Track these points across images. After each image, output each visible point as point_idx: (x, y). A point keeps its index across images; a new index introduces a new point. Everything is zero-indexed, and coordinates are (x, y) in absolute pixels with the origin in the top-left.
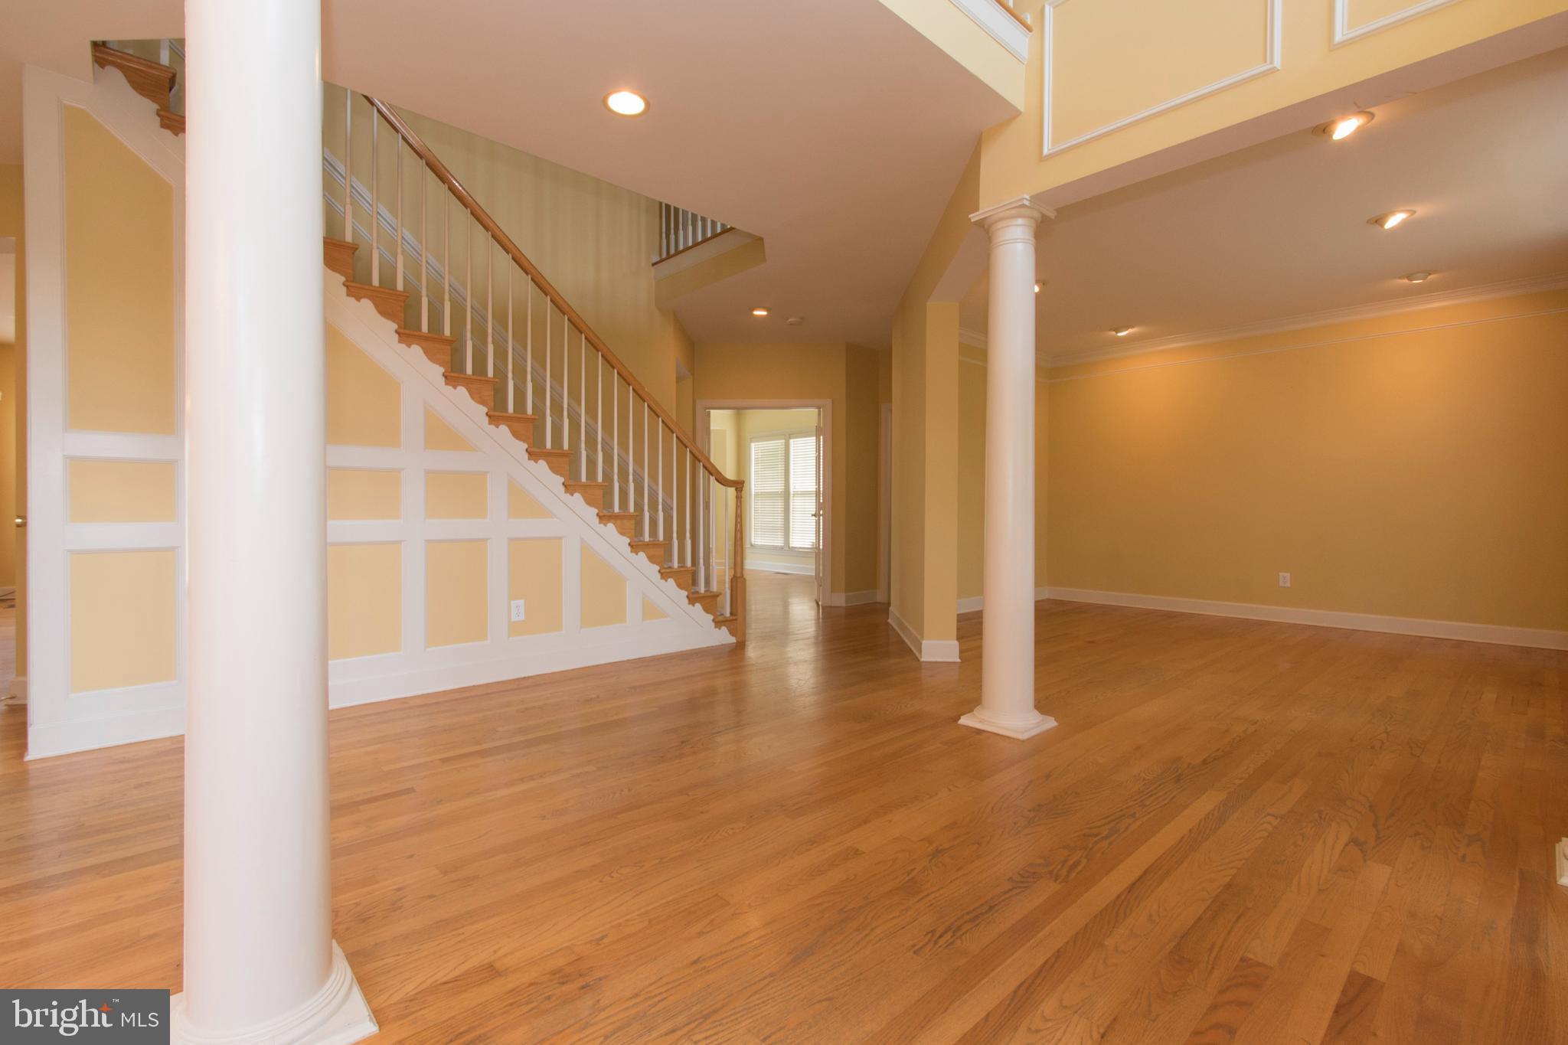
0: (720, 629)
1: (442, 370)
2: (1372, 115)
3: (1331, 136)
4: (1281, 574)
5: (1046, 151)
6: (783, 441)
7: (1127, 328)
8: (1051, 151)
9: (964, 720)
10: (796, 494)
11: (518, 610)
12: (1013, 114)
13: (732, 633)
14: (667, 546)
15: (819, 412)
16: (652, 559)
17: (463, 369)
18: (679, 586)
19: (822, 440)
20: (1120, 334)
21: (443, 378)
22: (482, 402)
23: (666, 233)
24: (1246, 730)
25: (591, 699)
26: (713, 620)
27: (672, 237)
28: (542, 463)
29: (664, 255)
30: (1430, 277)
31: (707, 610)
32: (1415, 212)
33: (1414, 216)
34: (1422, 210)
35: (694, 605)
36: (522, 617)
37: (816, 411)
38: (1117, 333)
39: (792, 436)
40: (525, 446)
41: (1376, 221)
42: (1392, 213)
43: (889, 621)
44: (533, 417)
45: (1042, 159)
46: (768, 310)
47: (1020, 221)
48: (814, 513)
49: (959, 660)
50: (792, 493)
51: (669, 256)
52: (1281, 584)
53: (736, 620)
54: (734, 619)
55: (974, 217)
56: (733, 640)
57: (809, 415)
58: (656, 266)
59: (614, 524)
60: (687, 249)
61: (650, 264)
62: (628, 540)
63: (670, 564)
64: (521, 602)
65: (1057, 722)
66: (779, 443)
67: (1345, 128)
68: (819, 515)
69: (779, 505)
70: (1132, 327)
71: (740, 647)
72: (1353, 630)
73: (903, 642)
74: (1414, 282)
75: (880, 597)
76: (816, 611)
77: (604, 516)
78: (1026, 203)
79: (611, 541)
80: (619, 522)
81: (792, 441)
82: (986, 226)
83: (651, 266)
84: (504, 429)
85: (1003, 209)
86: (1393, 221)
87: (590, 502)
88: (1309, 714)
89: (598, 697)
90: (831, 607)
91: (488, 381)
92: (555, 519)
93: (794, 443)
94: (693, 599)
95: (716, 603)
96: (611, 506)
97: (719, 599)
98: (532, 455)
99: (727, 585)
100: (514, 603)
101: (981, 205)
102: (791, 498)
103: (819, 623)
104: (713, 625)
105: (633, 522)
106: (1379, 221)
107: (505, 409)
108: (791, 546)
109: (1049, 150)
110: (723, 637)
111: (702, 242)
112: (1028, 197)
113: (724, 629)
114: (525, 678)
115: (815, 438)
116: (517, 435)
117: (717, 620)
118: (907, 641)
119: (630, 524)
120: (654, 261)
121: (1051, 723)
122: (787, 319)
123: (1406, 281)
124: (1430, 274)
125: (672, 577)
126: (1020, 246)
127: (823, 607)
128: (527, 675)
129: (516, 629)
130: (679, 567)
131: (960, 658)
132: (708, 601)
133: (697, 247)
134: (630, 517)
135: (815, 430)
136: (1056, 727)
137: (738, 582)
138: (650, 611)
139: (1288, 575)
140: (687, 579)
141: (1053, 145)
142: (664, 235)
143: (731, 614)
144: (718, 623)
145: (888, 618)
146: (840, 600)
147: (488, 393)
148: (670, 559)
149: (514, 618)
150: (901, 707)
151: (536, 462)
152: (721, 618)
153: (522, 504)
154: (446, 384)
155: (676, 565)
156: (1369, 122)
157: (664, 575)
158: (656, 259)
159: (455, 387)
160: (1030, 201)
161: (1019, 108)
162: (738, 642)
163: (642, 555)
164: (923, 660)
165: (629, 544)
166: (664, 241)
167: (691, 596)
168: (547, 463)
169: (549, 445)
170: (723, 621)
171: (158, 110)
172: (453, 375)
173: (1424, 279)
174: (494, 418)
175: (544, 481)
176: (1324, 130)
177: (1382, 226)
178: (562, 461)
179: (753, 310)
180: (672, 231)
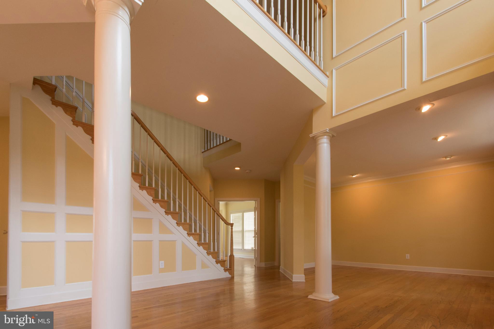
0: (226, 272)
1: (139, 185)
2: (434, 104)
3: (421, 111)
4: (406, 255)
5: (334, 115)
6: (242, 213)
7: (355, 174)
8: (335, 115)
9: (310, 297)
10: (246, 231)
11: (162, 264)
12: (323, 103)
13: (230, 274)
14: (209, 244)
15: (256, 202)
16: (204, 248)
17: (145, 184)
18: (213, 257)
19: (256, 213)
20: (354, 176)
21: (139, 187)
22: (151, 195)
23: (207, 142)
24: (398, 299)
25: (188, 292)
26: (224, 269)
27: (209, 143)
28: (170, 216)
29: (206, 149)
30: (452, 157)
31: (222, 266)
32: (447, 136)
33: (447, 137)
34: (449, 135)
35: (218, 264)
36: (163, 267)
37: (254, 202)
38: (352, 176)
39: (245, 212)
40: (164, 210)
41: (435, 139)
42: (440, 136)
43: (280, 271)
44: (167, 201)
45: (332, 117)
46: (240, 168)
47: (325, 137)
48: (254, 236)
49: (305, 281)
50: (245, 231)
51: (208, 150)
52: (407, 258)
53: (231, 269)
54: (230, 269)
55: (311, 136)
56: (230, 276)
57: (252, 204)
58: (203, 153)
59: (192, 237)
60: (214, 147)
61: (201, 152)
62: (197, 242)
63: (210, 251)
64: (163, 262)
65: (339, 297)
66: (240, 214)
67: (426, 108)
68: (256, 237)
69: (240, 235)
70: (357, 174)
71: (232, 278)
72: (430, 272)
73: (286, 276)
74: (447, 159)
75: (276, 264)
76: (255, 268)
77: (189, 234)
78: (328, 131)
79: (192, 242)
80: (194, 236)
81: (244, 213)
82: (315, 139)
83: (202, 153)
84: (158, 204)
85: (320, 133)
86: (441, 139)
87: (185, 229)
88: (417, 294)
89: (190, 292)
90: (260, 267)
91: (153, 189)
92: (174, 235)
93: (246, 214)
94: (217, 262)
95: (225, 264)
96: (192, 231)
97: (226, 262)
98: (167, 213)
99: (228, 258)
100: (161, 262)
101: (313, 132)
102: (244, 233)
103: (256, 272)
104: (224, 271)
105: (198, 236)
106: (436, 139)
107: (158, 198)
108: (244, 248)
109: (334, 114)
110: (227, 275)
111: (219, 145)
112: (328, 129)
113: (227, 272)
114: (164, 287)
115: (254, 212)
116: (162, 206)
117: (225, 269)
118: (287, 276)
119: (197, 237)
120: (203, 151)
121: (337, 297)
122: (246, 171)
123: (444, 159)
124: (452, 156)
125: (211, 255)
126: (325, 145)
127: (257, 267)
128: (165, 286)
129: (161, 271)
130: (213, 251)
131: (305, 280)
132: (222, 263)
133: (217, 147)
134: (198, 234)
135: (254, 209)
136: (339, 298)
137: (232, 257)
138: (204, 266)
139: (409, 255)
140: (215, 255)
141: (336, 113)
142: (206, 143)
143: (229, 267)
144: (225, 270)
145: (280, 270)
146: (263, 265)
147: (153, 192)
148: (210, 249)
149: (161, 267)
150: (289, 294)
151: (168, 216)
152: (226, 269)
153: (164, 229)
154: (140, 189)
155: (212, 251)
156: (432, 107)
157: (208, 254)
158: (204, 151)
159: (142, 190)
160: (329, 131)
161: (325, 101)
162: (232, 277)
163: (201, 247)
164: (293, 281)
165: (197, 243)
166: (206, 145)
167: (217, 261)
168: (171, 216)
169: (172, 210)
170: (227, 270)
171: (51, 99)
172: (142, 186)
173: (450, 158)
174: (155, 201)
175: (170, 222)
176: (419, 109)
177: (437, 140)
178: (175, 215)
179: (235, 168)
180: (209, 141)
